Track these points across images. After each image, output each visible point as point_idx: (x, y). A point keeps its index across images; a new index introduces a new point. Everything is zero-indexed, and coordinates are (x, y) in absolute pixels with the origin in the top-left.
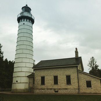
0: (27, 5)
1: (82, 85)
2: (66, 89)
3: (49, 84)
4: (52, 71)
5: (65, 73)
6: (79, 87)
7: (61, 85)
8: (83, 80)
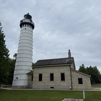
0: (28, 14)
1: (74, 82)
2: (61, 85)
3: (46, 81)
4: (49, 69)
5: (60, 71)
6: (72, 84)
7: (57, 82)
8: (75, 77)
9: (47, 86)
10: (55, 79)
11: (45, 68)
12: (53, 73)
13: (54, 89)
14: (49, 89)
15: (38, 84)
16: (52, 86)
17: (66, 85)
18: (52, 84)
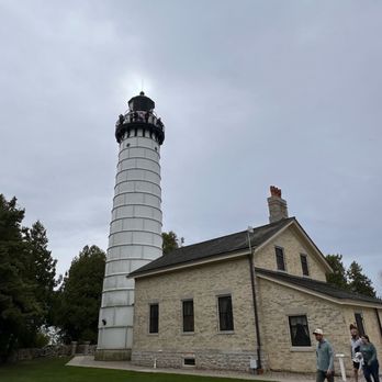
0: (142, 93)
1: (273, 334)
2: (217, 352)
3: (169, 333)
4: (178, 283)
5: (214, 289)
6: (259, 344)
7: (204, 335)
8: (277, 311)
9: (174, 352)
10: (198, 324)
11: (166, 279)
12: (190, 297)
13: (196, 368)
14: (179, 367)
15: (146, 347)
16: (190, 356)
17: (236, 349)
18: (188, 345)
